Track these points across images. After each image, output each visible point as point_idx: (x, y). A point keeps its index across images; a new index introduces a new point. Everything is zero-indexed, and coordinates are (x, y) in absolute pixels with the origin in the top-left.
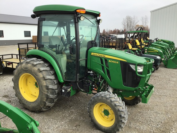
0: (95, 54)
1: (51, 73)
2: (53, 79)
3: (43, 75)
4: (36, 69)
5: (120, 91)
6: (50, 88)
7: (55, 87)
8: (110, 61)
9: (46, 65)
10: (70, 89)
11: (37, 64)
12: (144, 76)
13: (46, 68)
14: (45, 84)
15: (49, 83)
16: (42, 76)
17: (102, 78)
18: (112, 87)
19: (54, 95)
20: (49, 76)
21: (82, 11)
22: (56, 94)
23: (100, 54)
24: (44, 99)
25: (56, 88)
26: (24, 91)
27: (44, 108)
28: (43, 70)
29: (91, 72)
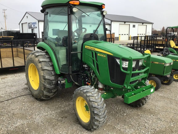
0: (88, 47)
1: (50, 64)
2: (50, 70)
3: (42, 65)
4: (37, 59)
5: (111, 88)
6: (46, 78)
7: (52, 78)
8: (98, 55)
9: (47, 56)
10: (65, 81)
11: (39, 55)
12: (129, 72)
13: (46, 59)
14: (42, 75)
15: (46, 73)
16: (40, 66)
17: (94, 73)
18: (101, 83)
19: (51, 86)
20: (47, 67)
21: (76, 3)
22: (53, 85)
23: (91, 47)
24: (42, 88)
25: (54, 79)
26: (33, 80)
27: (44, 97)
28: (42, 61)
29: (86, 66)
